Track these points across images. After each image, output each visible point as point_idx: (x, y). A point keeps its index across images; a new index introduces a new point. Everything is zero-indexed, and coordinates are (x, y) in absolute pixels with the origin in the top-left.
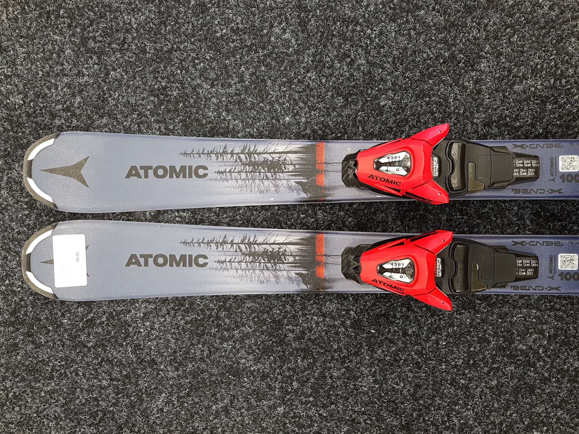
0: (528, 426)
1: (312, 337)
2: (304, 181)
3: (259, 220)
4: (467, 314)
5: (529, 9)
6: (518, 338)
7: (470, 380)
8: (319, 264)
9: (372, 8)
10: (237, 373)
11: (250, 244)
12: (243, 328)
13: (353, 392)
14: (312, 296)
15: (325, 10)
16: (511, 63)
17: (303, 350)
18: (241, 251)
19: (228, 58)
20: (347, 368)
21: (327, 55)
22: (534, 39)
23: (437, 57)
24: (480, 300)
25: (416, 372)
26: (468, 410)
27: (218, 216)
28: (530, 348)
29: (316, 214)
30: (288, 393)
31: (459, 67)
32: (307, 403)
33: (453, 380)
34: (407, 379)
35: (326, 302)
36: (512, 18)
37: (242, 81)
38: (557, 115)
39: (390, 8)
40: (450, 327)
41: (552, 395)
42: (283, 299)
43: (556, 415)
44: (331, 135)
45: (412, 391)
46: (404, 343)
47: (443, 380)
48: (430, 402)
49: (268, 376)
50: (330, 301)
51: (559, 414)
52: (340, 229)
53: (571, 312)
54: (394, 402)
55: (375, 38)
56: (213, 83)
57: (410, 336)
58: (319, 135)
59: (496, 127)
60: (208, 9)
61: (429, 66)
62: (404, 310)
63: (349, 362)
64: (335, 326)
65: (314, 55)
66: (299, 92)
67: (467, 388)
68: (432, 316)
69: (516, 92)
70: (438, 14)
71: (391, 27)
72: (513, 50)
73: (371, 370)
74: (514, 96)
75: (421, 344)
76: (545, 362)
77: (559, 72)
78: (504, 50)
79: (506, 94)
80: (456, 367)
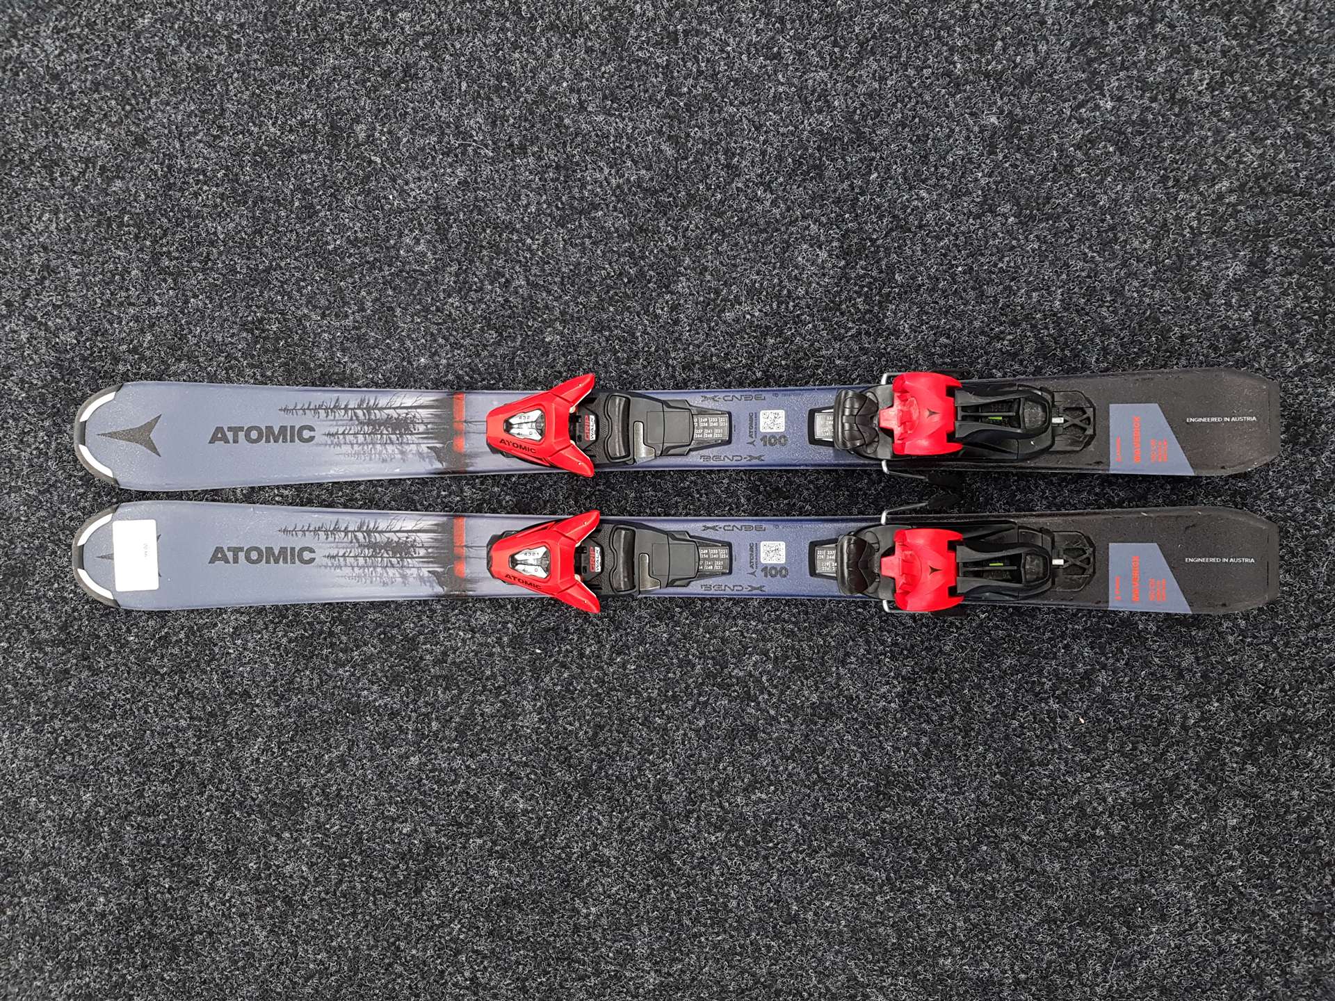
0: (749, 785)
1: (458, 660)
2: (438, 445)
3: (386, 499)
4: (663, 627)
5: (744, 206)
6: (734, 660)
7: (669, 718)
8: (459, 558)
9: (533, 209)
10: (356, 710)
11: (369, 532)
12: (365, 649)
13: (511, 735)
15: (472, 211)
16: (719, 281)
17: (445, 677)
18: (358, 540)
19: (343, 279)
20: (503, 702)
21: (474, 273)
22: (750, 247)
23: (621, 274)
24: (681, 607)
25: (596, 707)
26: (666, 760)
27: (331, 494)
28: (751, 675)
29: (462, 491)
30: (424, 737)
31: (649, 288)
32: (450, 750)
33: (646, 718)
34: (584, 716)
35: (475, 612)
36: (722, 218)
37: (362, 309)
38: (781, 352)
39: (558, 208)
40: (640, 644)
41: (780, 741)
42: (420, 608)
43: (787, 769)
44: (480, 382)
45: (591, 733)
46: (579, 666)
47: (632, 719)
48: (614, 749)
49: (398, 714)
50: (482, 610)
51: (790, 768)
52: (494, 511)
54: (566, 748)
55: (538, 250)
56: (324, 313)
57: (588, 657)
58: (465, 383)
60: (317, 212)
61: (609, 288)
62: (580, 621)
63: (505, 694)
64: (487, 645)
65: (457, 275)
66: (438, 324)
67: (665, 729)
68: (617, 629)
69: (725, 322)
70: (621, 215)
71: (559, 234)
72: (721, 263)
73: (535, 705)
74: (723, 328)
75: (602, 668)
76: (770, 694)
77: (785, 292)
78: (710, 264)
79: (713, 324)
80: (650, 701)
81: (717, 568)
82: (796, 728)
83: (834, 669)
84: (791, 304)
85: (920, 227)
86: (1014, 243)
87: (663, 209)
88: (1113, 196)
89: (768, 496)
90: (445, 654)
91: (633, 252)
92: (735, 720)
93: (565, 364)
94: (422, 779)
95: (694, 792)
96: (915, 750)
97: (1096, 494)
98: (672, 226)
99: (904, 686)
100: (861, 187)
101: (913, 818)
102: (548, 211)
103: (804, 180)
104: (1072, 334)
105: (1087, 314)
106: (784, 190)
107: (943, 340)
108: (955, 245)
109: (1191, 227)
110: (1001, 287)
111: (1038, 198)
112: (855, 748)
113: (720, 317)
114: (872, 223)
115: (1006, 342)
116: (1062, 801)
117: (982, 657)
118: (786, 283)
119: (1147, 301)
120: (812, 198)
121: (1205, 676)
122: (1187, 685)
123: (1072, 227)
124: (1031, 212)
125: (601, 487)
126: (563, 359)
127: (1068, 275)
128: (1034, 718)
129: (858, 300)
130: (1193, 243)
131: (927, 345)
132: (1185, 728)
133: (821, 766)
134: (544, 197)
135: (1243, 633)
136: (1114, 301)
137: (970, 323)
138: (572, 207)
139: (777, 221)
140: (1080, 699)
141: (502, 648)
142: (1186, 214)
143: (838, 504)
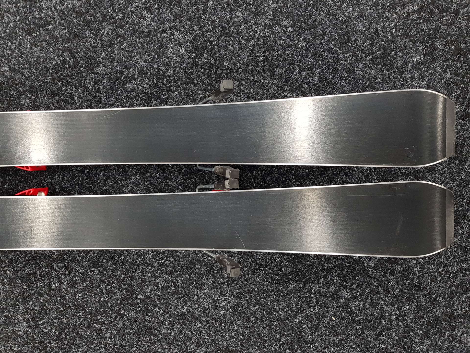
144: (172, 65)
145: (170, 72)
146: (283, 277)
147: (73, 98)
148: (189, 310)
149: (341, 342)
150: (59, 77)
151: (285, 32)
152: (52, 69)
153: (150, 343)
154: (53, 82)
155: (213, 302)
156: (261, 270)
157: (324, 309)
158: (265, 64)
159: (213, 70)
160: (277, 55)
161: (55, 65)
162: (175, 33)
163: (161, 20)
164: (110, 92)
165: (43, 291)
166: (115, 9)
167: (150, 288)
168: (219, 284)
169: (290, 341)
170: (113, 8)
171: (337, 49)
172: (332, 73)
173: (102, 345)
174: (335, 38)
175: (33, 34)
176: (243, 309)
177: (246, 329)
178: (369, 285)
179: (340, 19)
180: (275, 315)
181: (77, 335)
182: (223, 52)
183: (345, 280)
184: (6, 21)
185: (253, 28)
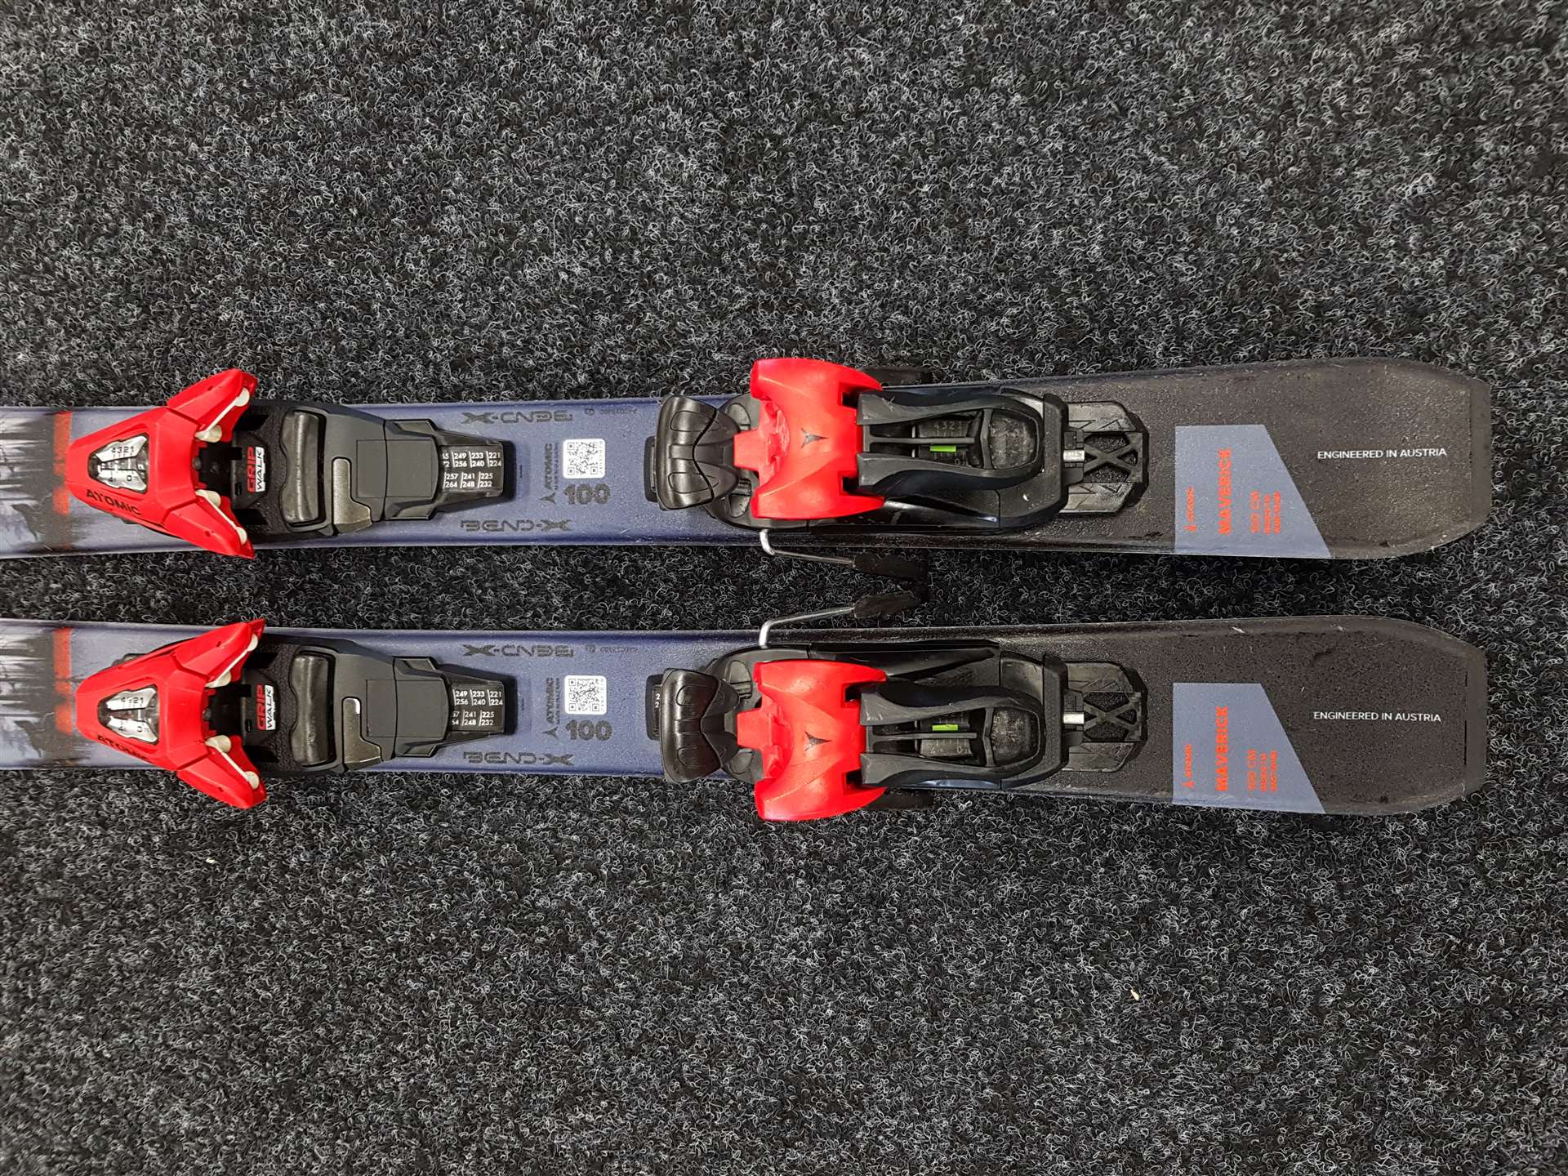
0: (565, 1097)
1: (79, 874)
2: (29, 503)
4: (420, 822)
5: (555, 79)
6: (539, 881)
7: (432, 981)
8: (61, 700)
9: (201, 92)
13: (167, 1004)
14: (77, 777)
15: (102, 100)
16: (513, 212)
17: (60, 903)
20: (155, 947)
21: (105, 206)
22: (565, 151)
23: (346, 200)
24: (450, 787)
25: (309, 960)
26: (426, 1053)
28: (569, 907)
29: (85, 582)
30: (27, 1002)
31: (393, 225)
32: (69, 1026)
33: (392, 981)
34: (288, 975)
35: (106, 792)
36: (517, 101)
38: (621, 339)
39: (242, 90)
40: (380, 851)
41: (619, 1024)
42: (18, 784)
43: (628, 1071)
44: (114, 393)
45: (299, 1003)
47: (368, 981)
48: (338, 1032)
50: (119, 788)
51: (634, 1069)
52: (136, 618)
53: (662, 818)
54: (257, 1029)
55: (208, 162)
57: (294, 873)
58: (88, 393)
59: (481, 368)
61: (327, 225)
63: (156, 934)
64: (127, 849)
65: (77, 209)
66: (44, 294)
67: (424, 999)
68: (341, 825)
69: (524, 285)
70: (346, 99)
71: (243, 135)
72: (516, 180)
73: (206, 954)
74: (519, 293)
75: (315, 892)
76: (602, 940)
77: (626, 232)
78: (497, 182)
79: (502, 288)
80: (398, 951)
81: (483, 723)
82: (644, 1001)
83: (710, 897)
84: (637, 252)
85: (858, 113)
86: (1021, 140)
87: (416, 87)
88: (1196, 55)
89: (599, 593)
90: (58, 862)
91: (368, 164)
92: (542, 984)
93: (253, 360)
94: (24, 1074)
95: (472, 1108)
96: (847, 1041)
97: (1161, 591)
98: (432, 117)
99: (828, 929)
100: (755, 45)
101: (842, 1160)
102: (227, 95)
103: (657, 32)
104: (1122, 302)
105: (1149, 267)
106: (624, 51)
107: (897, 317)
108: (920, 147)
109: (1335, 107)
110: (997, 220)
111: (1063, 60)
112: (744, 1037)
113: (515, 277)
114: (774, 107)
115: (1005, 321)
116: (1100, 1138)
117: (962, 878)
118: (627, 215)
119: (1256, 242)
120: (673, 66)
121: (1354, 919)
122: (1322, 936)
123: (1124, 111)
124: (1051, 85)
125: (314, 576)
126: (249, 352)
127: (1113, 197)
128: (1053, 989)
129: (751, 246)
130: (1339, 135)
131: (869, 326)
132: (1317, 1011)
133: (685, 1067)
134: (220, 72)
135: (1423, 843)
136: (1197, 243)
137: (944, 286)
138: (266, 87)
139: (612, 106)
140: (1133, 957)
141: (151, 852)
142: (1326, 84)
143: (717, 608)
144: (660, 209)
145: (653, 231)
146: (978, 858)
147: (369, 305)
148: (691, 948)
149: (1158, 1072)
150: (330, 244)
151: (1000, 108)
152: (313, 221)
153: (570, 1045)
154: (311, 260)
155: (763, 928)
156: (912, 833)
157: (1106, 966)
158: (938, 205)
159: (782, 224)
160: (977, 176)
161: (321, 210)
162: (672, 113)
163: (631, 74)
164: (474, 290)
165: (263, 876)
166: (498, 44)
167: (574, 877)
168: (782, 874)
169: (996, 1060)
170: (491, 42)
171: (1163, 159)
172: (1144, 233)
173: (427, 1046)
174: (1157, 126)
175: (260, 119)
176: (853, 953)
177: (862, 1016)
178: (1251, 896)
179: (1174, 66)
180: (952, 976)
181: (355, 1011)
182: (812, 169)
183: (1173, 877)
184: (188, 81)
185: (904, 98)
